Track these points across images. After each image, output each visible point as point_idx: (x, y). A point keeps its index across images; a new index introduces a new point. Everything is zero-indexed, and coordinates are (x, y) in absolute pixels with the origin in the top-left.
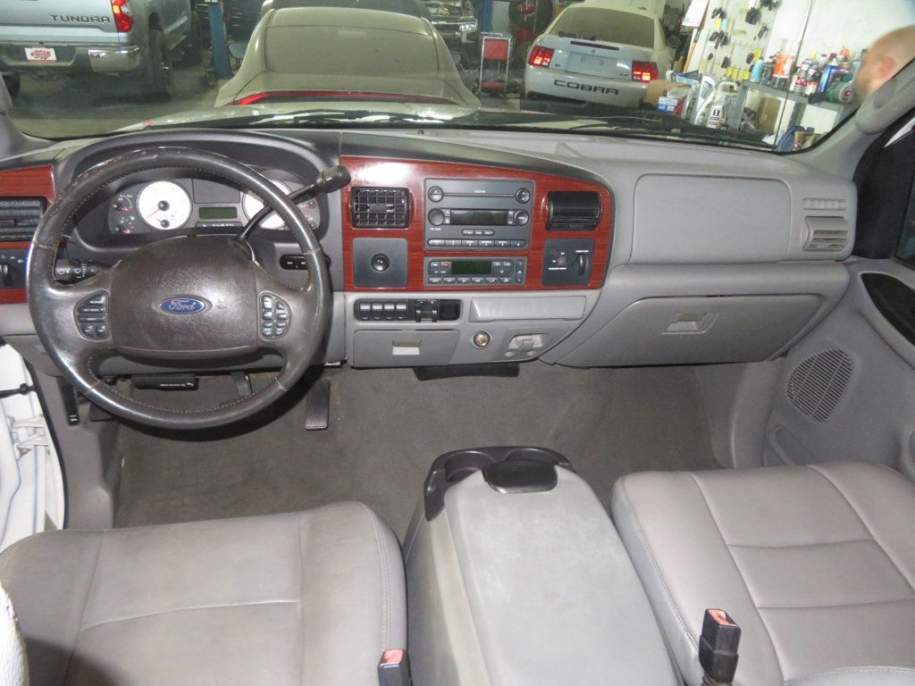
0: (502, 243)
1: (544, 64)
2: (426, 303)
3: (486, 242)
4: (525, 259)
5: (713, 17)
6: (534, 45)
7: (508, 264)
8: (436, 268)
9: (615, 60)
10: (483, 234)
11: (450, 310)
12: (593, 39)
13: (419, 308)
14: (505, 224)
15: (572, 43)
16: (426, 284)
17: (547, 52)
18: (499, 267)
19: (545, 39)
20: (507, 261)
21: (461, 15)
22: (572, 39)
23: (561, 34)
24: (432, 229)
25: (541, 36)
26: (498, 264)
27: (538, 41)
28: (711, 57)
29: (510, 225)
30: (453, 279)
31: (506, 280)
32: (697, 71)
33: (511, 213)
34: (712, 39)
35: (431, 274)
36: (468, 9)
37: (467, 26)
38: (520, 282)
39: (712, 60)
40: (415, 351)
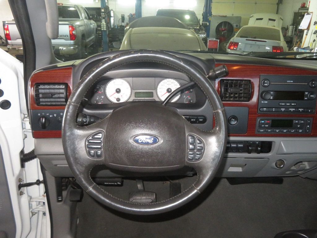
0: (301, 110)
1: (235, 48)
2: (254, 142)
3: (292, 110)
4: (311, 119)
5: (314, 25)
6: (230, 42)
7: (302, 122)
8: (263, 124)
9: (265, 46)
10: (291, 105)
11: (266, 147)
12: (255, 38)
13: (250, 146)
14: (303, 99)
15: (246, 40)
16: (256, 133)
17: (236, 44)
18: (297, 124)
19: (234, 39)
20: (302, 120)
21: (200, 31)
22: (246, 39)
23: (241, 37)
24: (263, 102)
25: (232, 38)
26: (297, 122)
27: (231, 40)
28: (314, 41)
29: (306, 100)
30: (272, 130)
31: (301, 131)
32: (309, 47)
33: (306, 93)
34: (314, 33)
35: (260, 127)
36: (202, 29)
37: (202, 35)
38: (308, 132)
39: (315, 42)
40: (240, 170)
